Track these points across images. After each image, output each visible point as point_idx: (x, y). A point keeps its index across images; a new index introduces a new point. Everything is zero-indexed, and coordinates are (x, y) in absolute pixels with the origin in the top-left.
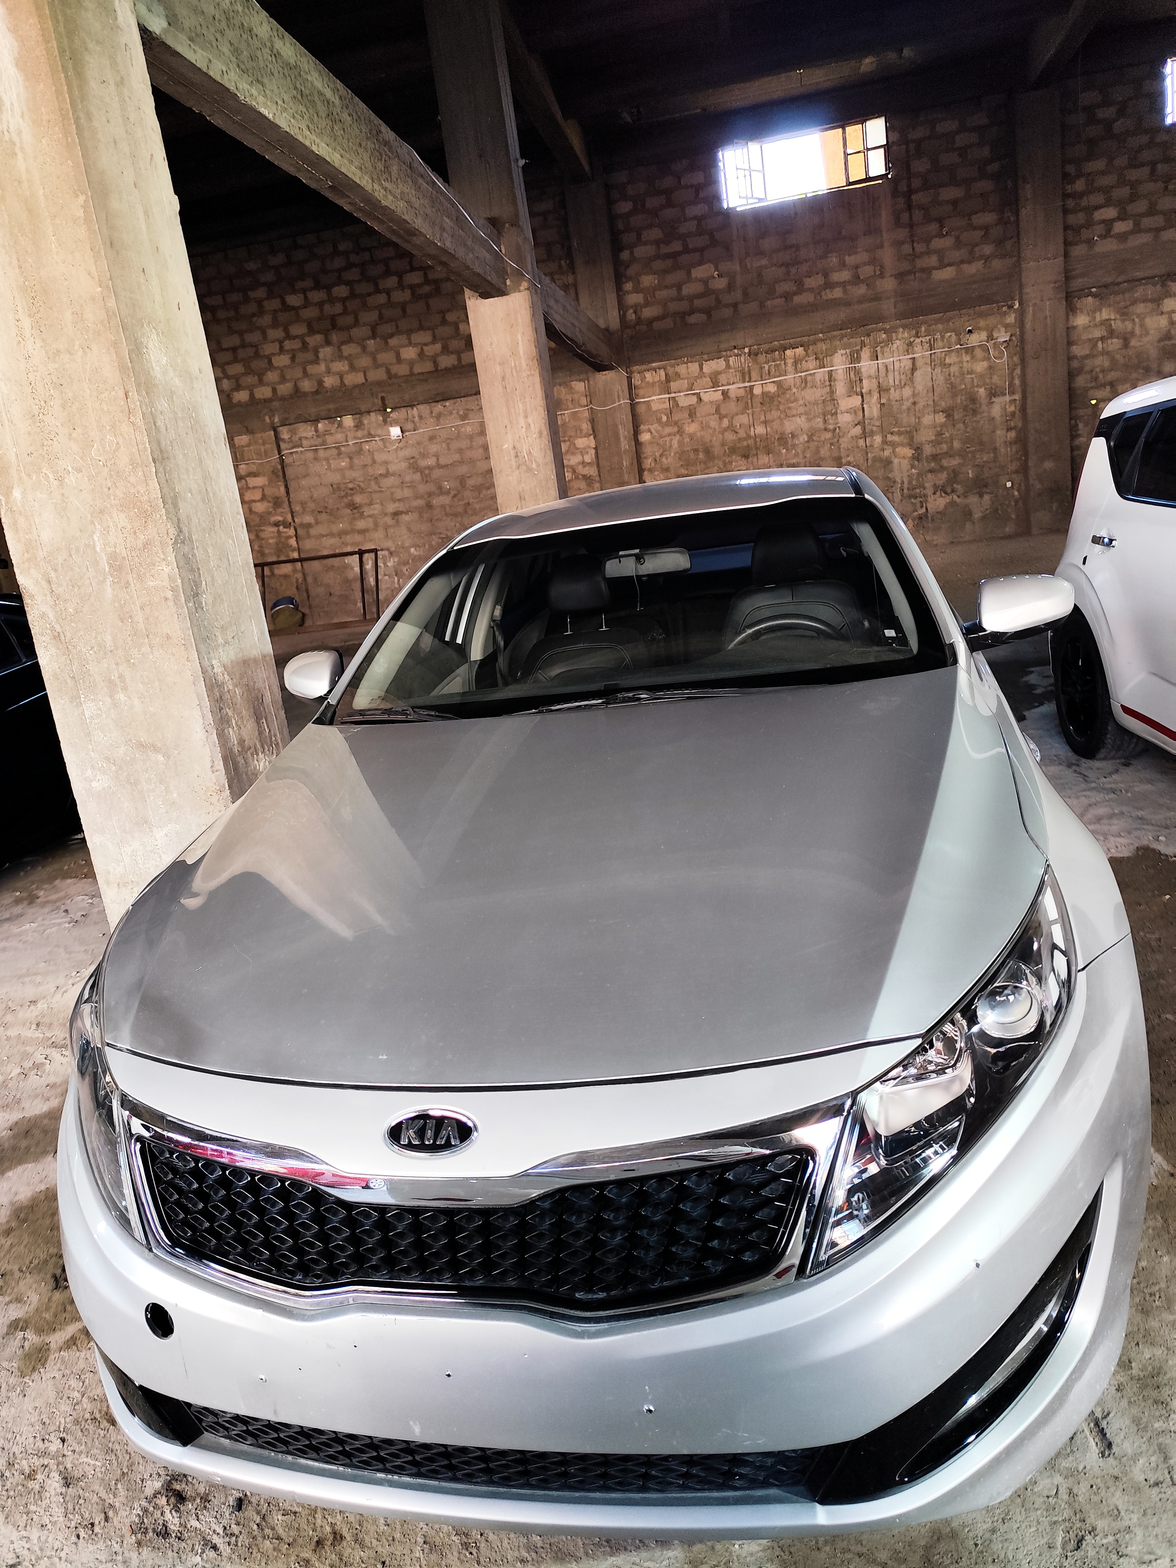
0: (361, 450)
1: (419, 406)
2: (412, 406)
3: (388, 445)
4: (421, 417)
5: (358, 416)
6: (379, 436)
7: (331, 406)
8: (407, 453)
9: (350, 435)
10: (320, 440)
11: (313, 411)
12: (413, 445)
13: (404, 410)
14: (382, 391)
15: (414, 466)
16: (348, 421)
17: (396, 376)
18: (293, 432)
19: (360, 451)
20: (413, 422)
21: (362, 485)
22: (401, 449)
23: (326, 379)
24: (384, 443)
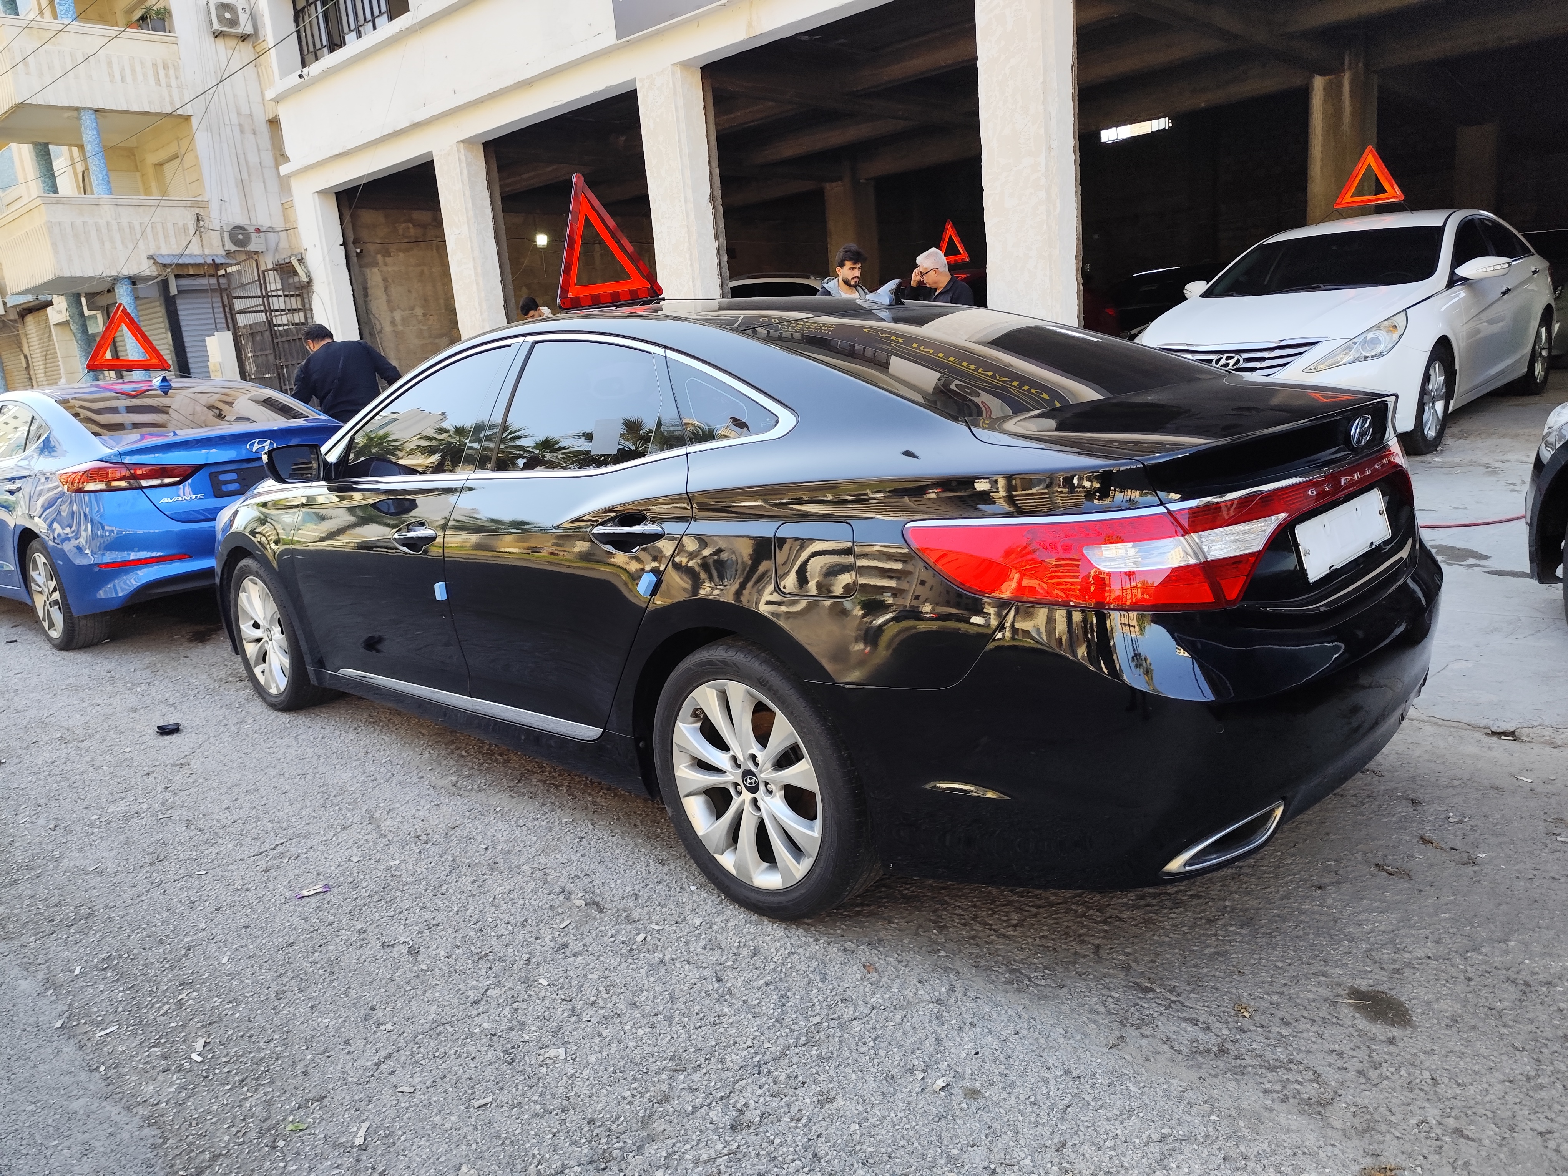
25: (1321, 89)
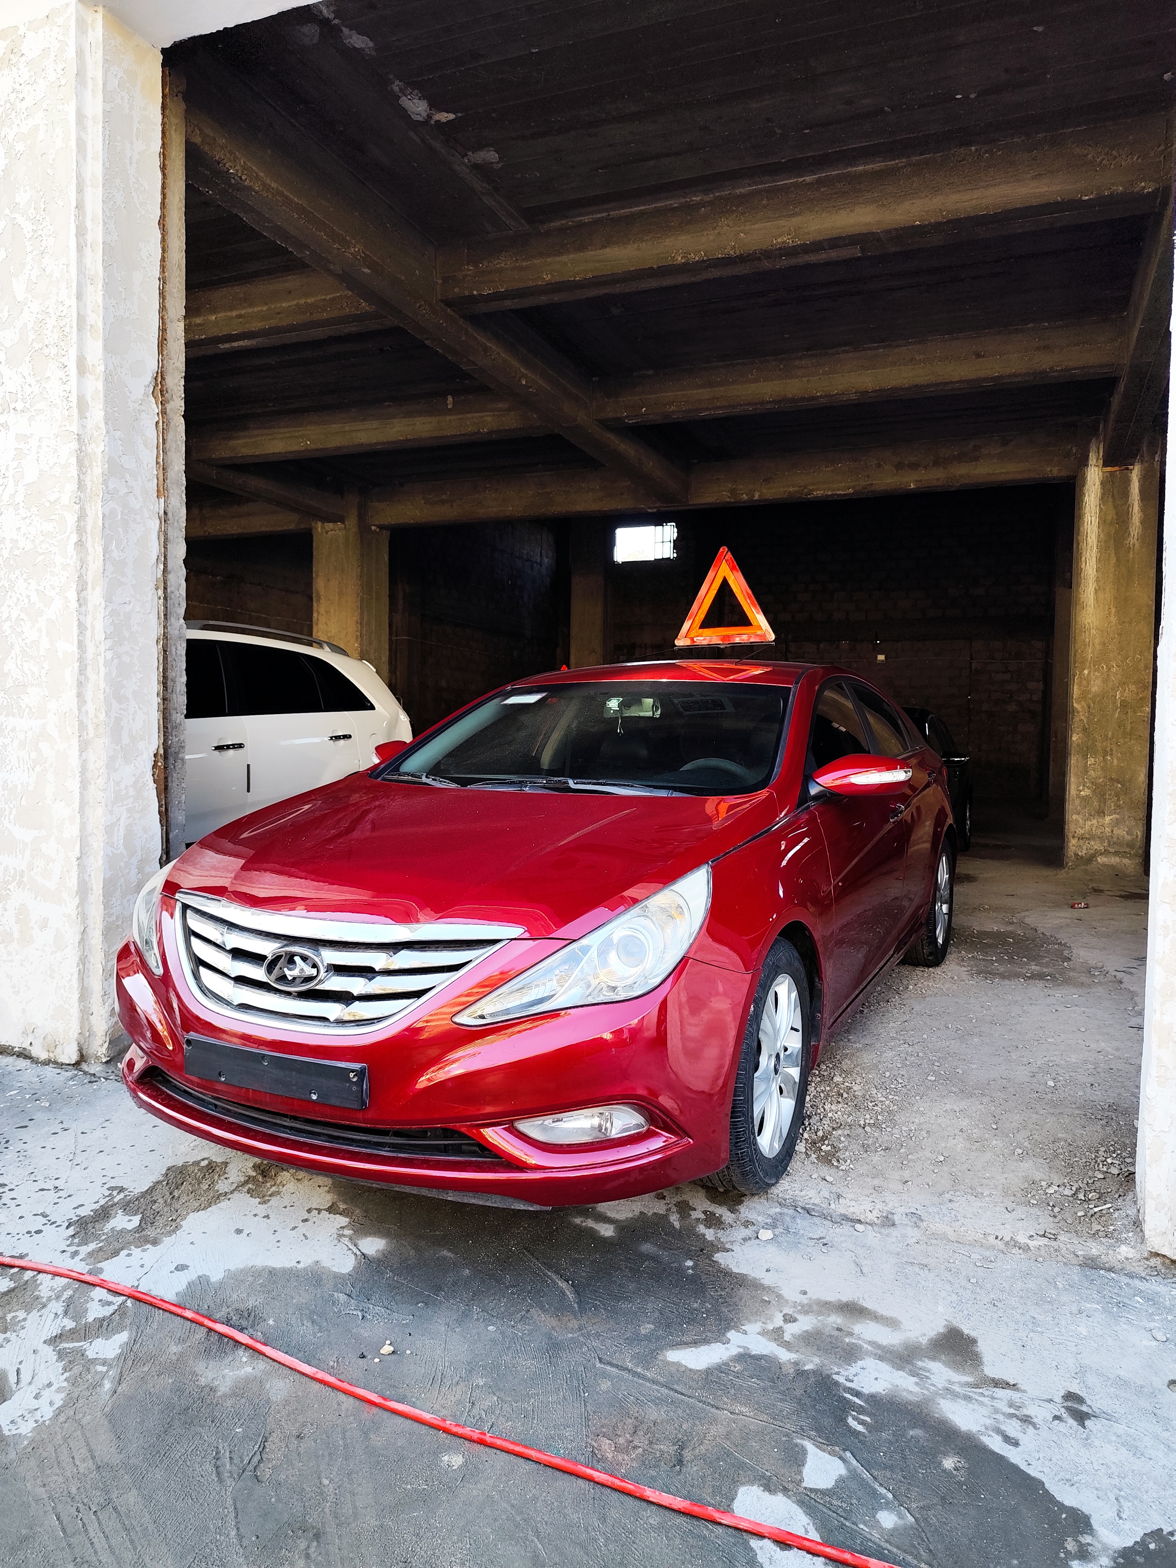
1: (903, 642)
2: (897, 641)
3: (873, 665)
4: (903, 650)
5: (853, 642)
6: (868, 659)
7: (834, 633)
8: (887, 673)
9: (844, 655)
10: (819, 656)
11: (820, 634)
12: (893, 669)
13: (890, 643)
14: (877, 628)
15: (890, 683)
16: (845, 645)
17: (891, 618)
18: (800, 648)
20: (897, 652)
22: (884, 670)
23: (835, 614)
24: (870, 665)
25: (1098, 483)
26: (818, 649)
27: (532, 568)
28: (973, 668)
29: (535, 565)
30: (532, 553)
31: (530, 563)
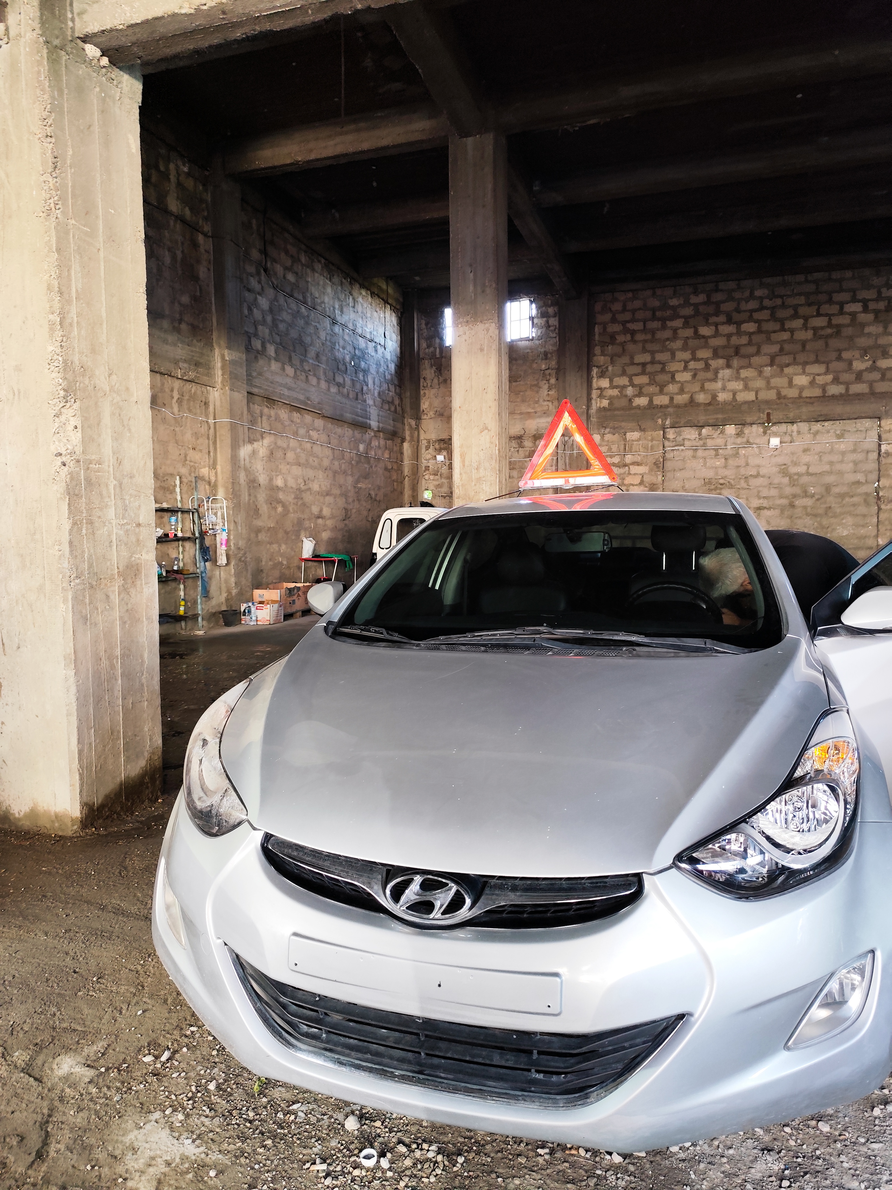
0: (738, 453)
1: (799, 424)
2: (792, 423)
3: (763, 452)
4: (799, 432)
5: (740, 426)
6: (757, 444)
7: (720, 416)
8: (780, 460)
9: (730, 441)
10: (701, 442)
11: (702, 418)
12: (787, 454)
13: (784, 425)
14: (769, 408)
15: (784, 471)
16: (731, 429)
17: (785, 397)
18: (679, 434)
19: (736, 455)
20: (791, 435)
21: (732, 482)
22: (775, 456)
23: (720, 395)
24: (760, 450)
26: (700, 434)
27: (376, 351)
28: (883, 450)
29: (379, 346)
30: (375, 333)
31: (374, 344)
